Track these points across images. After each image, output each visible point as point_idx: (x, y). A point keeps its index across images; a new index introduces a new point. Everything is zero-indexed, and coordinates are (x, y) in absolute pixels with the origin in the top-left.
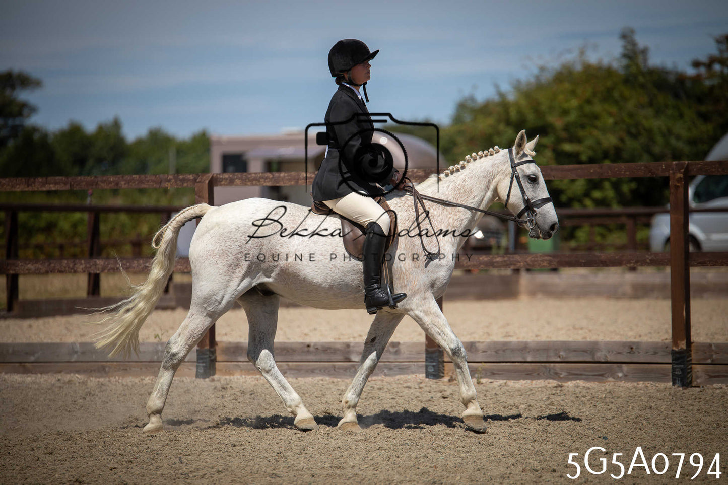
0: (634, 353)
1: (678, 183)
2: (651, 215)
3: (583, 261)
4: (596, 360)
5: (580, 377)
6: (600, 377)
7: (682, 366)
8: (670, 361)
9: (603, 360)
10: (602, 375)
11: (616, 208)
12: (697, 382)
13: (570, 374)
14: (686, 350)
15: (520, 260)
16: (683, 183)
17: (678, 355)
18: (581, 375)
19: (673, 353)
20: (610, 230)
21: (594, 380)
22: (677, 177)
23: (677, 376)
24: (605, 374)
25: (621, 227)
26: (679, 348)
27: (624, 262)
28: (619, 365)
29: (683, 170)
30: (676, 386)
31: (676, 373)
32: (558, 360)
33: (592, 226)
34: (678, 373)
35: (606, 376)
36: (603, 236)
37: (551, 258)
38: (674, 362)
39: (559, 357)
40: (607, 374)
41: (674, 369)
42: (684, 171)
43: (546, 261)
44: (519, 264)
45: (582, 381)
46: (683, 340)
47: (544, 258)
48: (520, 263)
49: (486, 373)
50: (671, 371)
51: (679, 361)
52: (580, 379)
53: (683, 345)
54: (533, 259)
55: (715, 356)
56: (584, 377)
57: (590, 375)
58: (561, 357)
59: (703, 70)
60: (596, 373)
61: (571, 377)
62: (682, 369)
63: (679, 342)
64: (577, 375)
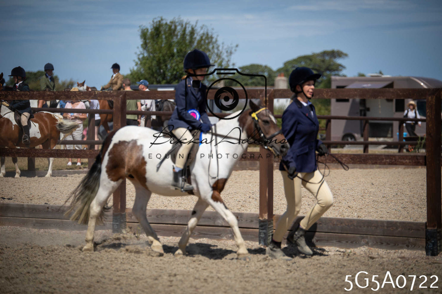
4: (216, 224)
5: (206, 236)
7: (265, 231)
8: (258, 227)
10: (219, 235)
13: (200, 234)
14: (268, 220)
17: (262, 224)
18: (207, 234)
19: (260, 222)
23: (262, 238)
26: (264, 219)
30: (261, 245)
31: (261, 236)
34: (262, 236)
38: (260, 228)
40: (222, 235)
41: (260, 233)
46: (266, 213)
50: (258, 234)
51: (263, 228)
53: (266, 217)
57: (211, 235)
60: (216, 234)
61: (201, 235)
62: (265, 233)
63: (263, 214)
64: (204, 234)
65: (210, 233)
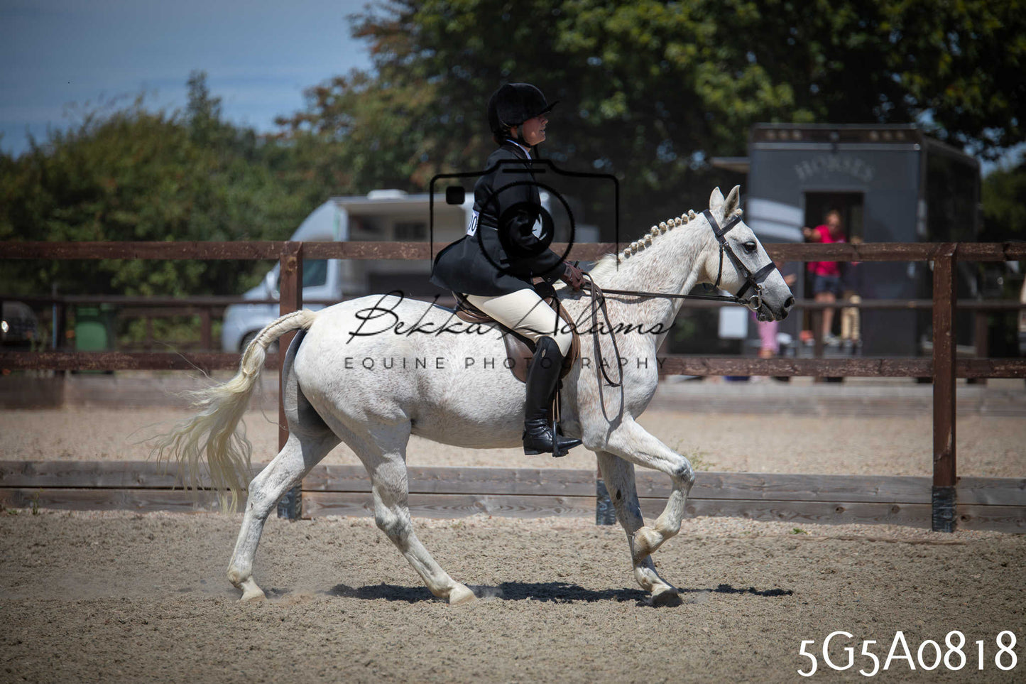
1: (291, 268)
2: (224, 307)
3: (172, 362)
11: (180, 296)
15: (91, 359)
16: (296, 267)
20: (173, 325)
22: (288, 261)
25: (187, 321)
27: (222, 364)
29: (296, 252)
33: (150, 318)
36: (163, 331)
37: (131, 358)
42: (298, 254)
43: (125, 360)
44: (90, 364)
47: (122, 358)
48: (91, 362)
54: (108, 359)
59: (287, 128)
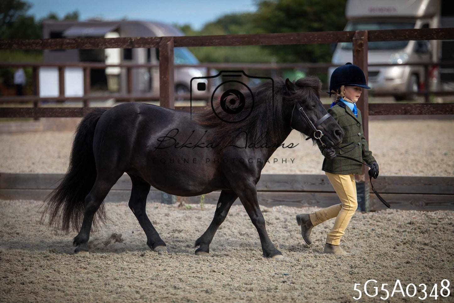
0: (324, 184)
4: (295, 189)
5: (282, 203)
6: (298, 203)
7: (362, 195)
9: (300, 190)
10: (299, 202)
12: (374, 208)
13: (275, 201)
14: (365, 182)
18: (283, 201)
21: (293, 206)
24: (302, 200)
26: (360, 181)
28: (313, 193)
32: (265, 189)
35: (302, 202)
39: (266, 187)
45: (284, 206)
49: (209, 200)
51: (360, 191)
52: (282, 205)
53: (363, 178)
55: (387, 187)
56: (285, 203)
57: (290, 202)
58: (268, 186)
60: (296, 200)
62: (362, 198)
63: (359, 176)
64: (280, 201)
65: (287, 200)
